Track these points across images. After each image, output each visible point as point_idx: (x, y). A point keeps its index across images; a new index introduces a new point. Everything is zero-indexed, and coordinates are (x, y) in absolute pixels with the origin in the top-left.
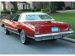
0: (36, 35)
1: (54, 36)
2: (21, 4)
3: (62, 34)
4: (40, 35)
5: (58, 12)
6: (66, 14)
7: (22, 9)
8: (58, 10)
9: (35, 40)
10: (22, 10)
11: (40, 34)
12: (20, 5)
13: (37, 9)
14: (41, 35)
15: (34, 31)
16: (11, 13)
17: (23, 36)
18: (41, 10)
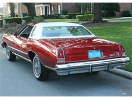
0: (58, 64)
1: (92, 66)
2: (42, 5)
3: (107, 63)
4: (67, 65)
5: (106, 21)
6: (120, 25)
7: (44, 14)
8: (107, 16)
9: (58, 74)
10: (43, 16)
11: (66, 63)
12: (41, 8)
13: (70, 15)
14: (69, 64)
15: (56, 57)
16: (23, 22)
17: (37, 65)
18: (77, 16)
